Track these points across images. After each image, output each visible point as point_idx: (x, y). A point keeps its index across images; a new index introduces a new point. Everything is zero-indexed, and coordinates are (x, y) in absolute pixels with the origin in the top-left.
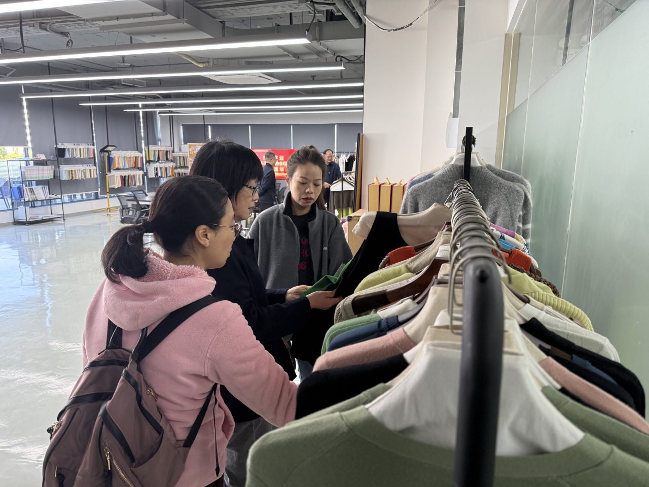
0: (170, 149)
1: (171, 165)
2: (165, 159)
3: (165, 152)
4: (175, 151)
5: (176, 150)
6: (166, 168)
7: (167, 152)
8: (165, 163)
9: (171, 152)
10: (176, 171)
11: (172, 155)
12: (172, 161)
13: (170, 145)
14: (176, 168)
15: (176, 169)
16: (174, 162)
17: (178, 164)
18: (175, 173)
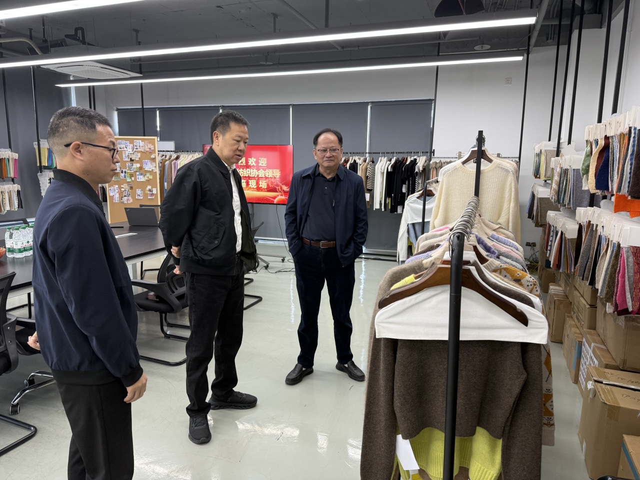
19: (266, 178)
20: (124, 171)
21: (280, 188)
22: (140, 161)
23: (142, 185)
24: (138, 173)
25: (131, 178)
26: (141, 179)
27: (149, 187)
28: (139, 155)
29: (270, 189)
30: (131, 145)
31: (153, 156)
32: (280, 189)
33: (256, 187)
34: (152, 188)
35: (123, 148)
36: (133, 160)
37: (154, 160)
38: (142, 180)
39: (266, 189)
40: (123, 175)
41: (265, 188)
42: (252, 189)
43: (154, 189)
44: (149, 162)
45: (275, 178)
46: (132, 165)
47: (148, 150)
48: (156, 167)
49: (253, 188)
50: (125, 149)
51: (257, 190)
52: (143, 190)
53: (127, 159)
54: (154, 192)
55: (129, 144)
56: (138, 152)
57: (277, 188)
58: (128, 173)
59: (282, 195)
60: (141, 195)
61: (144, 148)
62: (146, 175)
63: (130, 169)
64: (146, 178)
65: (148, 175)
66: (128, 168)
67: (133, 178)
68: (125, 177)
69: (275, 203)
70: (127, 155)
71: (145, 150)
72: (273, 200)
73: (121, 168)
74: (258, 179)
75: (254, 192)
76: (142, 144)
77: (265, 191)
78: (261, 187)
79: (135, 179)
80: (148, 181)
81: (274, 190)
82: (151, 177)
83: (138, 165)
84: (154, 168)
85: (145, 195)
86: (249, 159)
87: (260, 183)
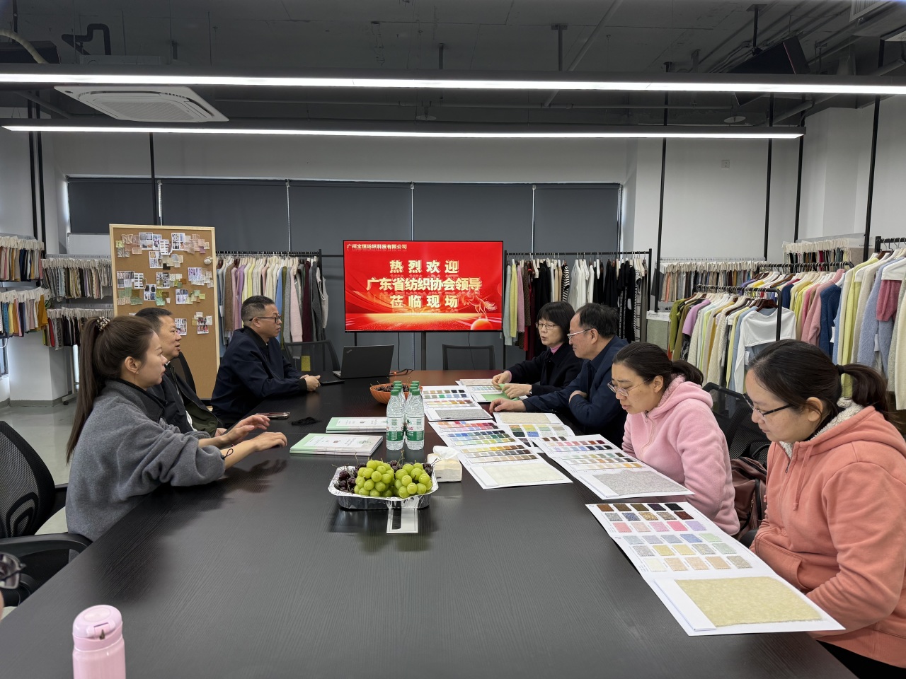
0: (33, 245)
1: (37, 294)
2: (19, 277)
3: (16, 255)
4: (48, 252)
5: (51, 249)
6: (21, 306)
7: (23, 253)
8: (19, 289)
9: (36, 255)
10: (54, 313)
11: (40, 263)
12: (38, 283)
13: (32, 234)
14: (53, 303)
15: (52, 307)
16: (45, 287)
17: (62, 293)
18: (49, 320)
19: (456, 291)
20: (151, 286)
21: (480, 306)
22: (183, 269)
23: (186, 312)
24: (178, 291)
25: (164, 300)
26: (184, 300)
27: (199, 315)
28: (181, 258)
29: (462, 309)
30: (166, 242)
31: (207, 261)
32: (480, 308)
33: (438, 306)
34: (204, 315)
35: (151, 246)
36: (169, 268)
37: (208, 267)
38: (184, 303)
39: (457, 308)
40: (148, 294)
41: (455, 306)
42: (433, 310)
43: (208, 317)
44: (199, 271)
45: (472, 291)
46: (168, 276)
47: (198, 249)
48: (212, 279)
49: (434, 308)
50: (154, 248)
51: (441, 310)
52: (188, 320)
53: (156, 266)
54: (209, 321)
55: (161, 240)
56: (180, 253)
57: (476, 306)
58: (158, 290)
59: (483, 317)
60: (184, 329)
61: (190, 245)
62: (193, 293)
63: (163, 282)
64: (194, 299)
65: (197, 293)
66: (158, 282)
67: (168, 300)
68: (153, 298)
69: (472, 329)
70: (157, 257)
71: (192, 249)
72: (468, 324)
73: (144, 282)
74: (443, 294)
75: (436, 314)
76: (186, 238)
77: (455, 312)
78: (449, 306)
79: (173, 300)
80: (198, 304)
81: (471, 310)
82: (203, 297)
83: (179, 277)
84: (208, 282)
85: (191, 329)
86: (428, 263)
87: (447, 299)
